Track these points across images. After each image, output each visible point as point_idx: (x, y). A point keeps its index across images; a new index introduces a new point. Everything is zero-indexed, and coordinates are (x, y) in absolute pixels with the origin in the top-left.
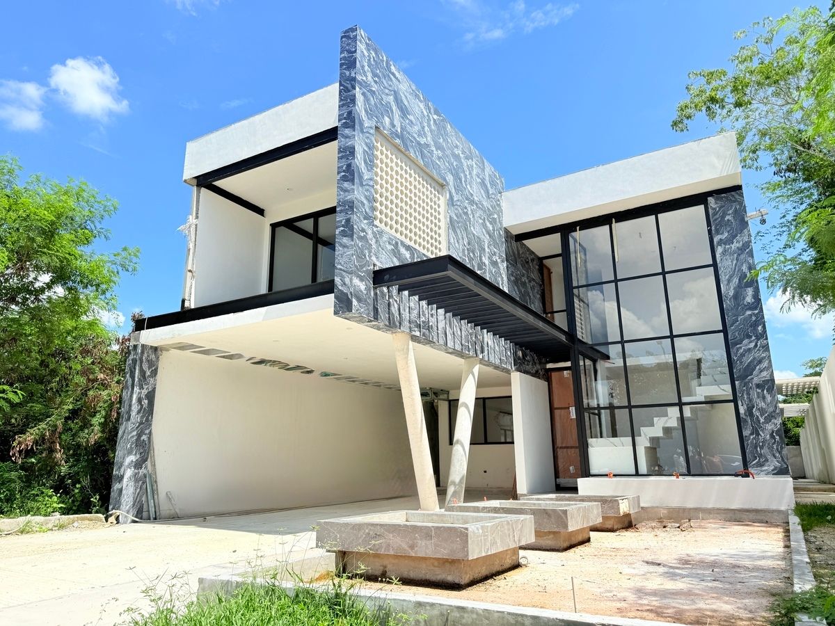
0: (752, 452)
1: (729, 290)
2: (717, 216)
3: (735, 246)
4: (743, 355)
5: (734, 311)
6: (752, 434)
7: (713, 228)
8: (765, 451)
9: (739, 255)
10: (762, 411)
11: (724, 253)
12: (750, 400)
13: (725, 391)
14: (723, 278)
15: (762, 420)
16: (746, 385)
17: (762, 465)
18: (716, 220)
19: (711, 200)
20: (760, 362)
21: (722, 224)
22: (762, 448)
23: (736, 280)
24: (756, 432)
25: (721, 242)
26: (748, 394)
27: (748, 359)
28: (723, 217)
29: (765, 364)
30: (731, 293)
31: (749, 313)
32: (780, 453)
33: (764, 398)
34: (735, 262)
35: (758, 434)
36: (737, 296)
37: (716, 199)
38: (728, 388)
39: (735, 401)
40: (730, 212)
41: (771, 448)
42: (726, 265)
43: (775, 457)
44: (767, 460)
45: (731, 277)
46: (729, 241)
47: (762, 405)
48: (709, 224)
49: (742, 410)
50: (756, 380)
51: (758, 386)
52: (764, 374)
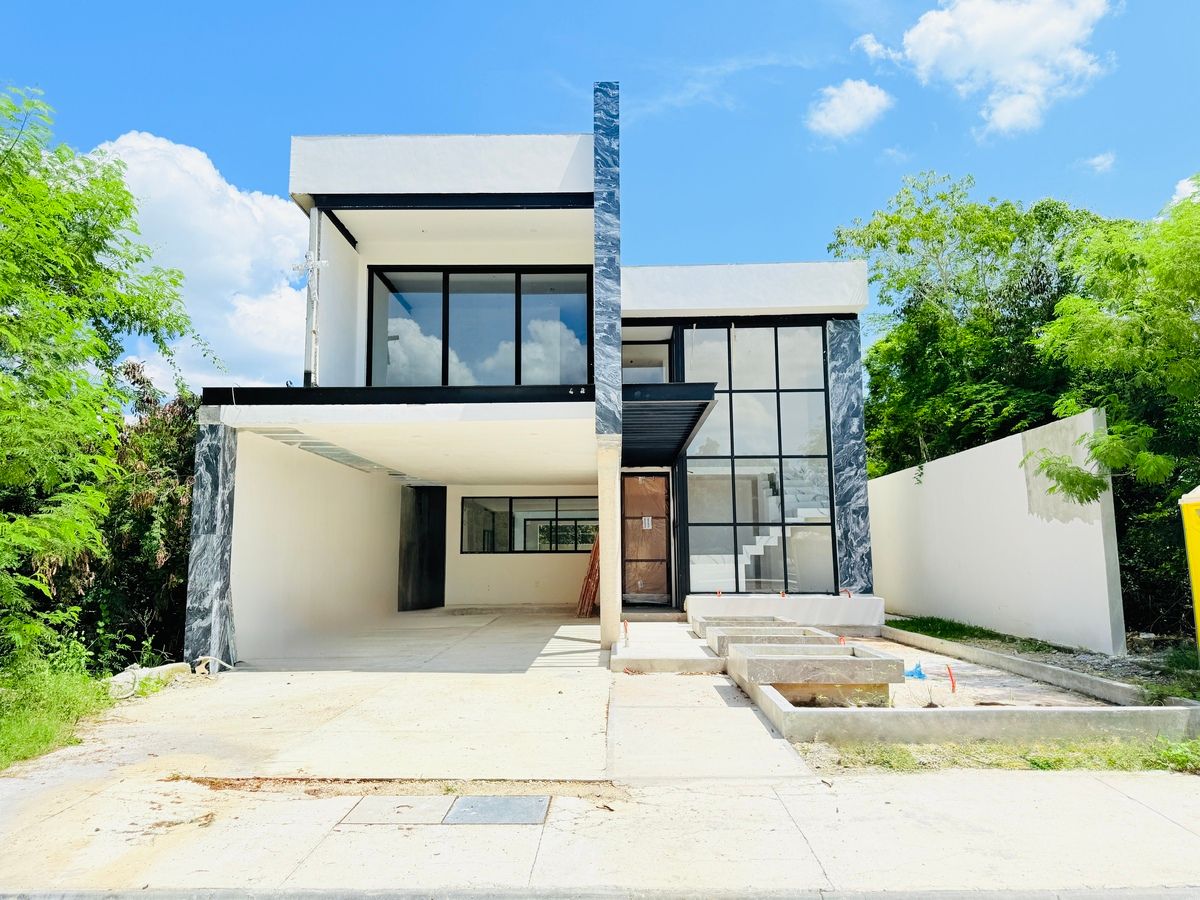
0: (844, 573)
1: (837, 417)
2: (834, 342)
3: (847, 374)
4: (844, 482)
5: (840, 439)
6: (845, 556)
7: (829, 353)
8: (855, 572)
9: (850, 384)
10: (856, 535)
11: (837, 379)
12: (847, 525)
13: (824, 514)
14: (833, 406)
15: (855, 544)
16: (844, 510)
17: (851, 585)
18: (833, 345)
19: (830, 324)
20: (858, 489)
21: (837, 351)
22: (852, 569)
23: (844, 409)
24: (849, 554)
25: (835, 369)
26: (846, 519)
27: (847, 486)
28: (839, 344)
29: (862, 492)
30: (840, 421)
31: (853, 442)
32: (867, 574)
33: (858, 523)
34: (845, 391)
35: (850, 556)
36: (845, 424)
37: (835, 324)
38: (827, 511)
39: (832, 524)
40: (846, 340)
41: (860, 569)
42: (837, 391)
43: (862, 577)
44: (855, 581)
45: (841, 404)
46: (843, 369)
47: (856, 529)
48: (825, 348)
49: (839, 533)
50: (853, 507)
51: (854, 512)
52: (861, 501)
